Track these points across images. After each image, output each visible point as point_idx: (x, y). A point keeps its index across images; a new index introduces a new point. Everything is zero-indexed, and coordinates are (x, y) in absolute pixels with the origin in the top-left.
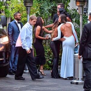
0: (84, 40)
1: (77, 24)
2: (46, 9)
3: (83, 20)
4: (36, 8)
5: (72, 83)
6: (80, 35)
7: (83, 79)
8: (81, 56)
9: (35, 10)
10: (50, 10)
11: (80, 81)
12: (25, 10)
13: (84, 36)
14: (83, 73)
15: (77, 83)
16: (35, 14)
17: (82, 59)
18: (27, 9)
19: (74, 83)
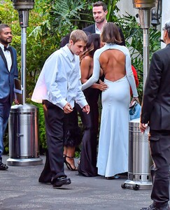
0: (153, 88)
1: (136, 51)
2: (64, 16)
3: (150, 42)
4: (41, 14)
5: (124, 187)
6: (142, 75)
7: (150, 177)
8: (146, 125)
9: (38, 19)
10: (74, 18)
11: (144, 183)
12: (16, 19)
13: (153, 79)
14: (151, 164)
15: (136, 188)
16: (38, 28)
17: (147, 133)
18: (21, 17)
19: (129, 188)
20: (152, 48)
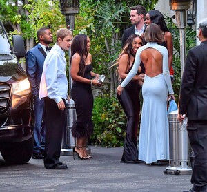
0: (189, 82)
2: (107, 19)
3: (187, 40)
4: (86, 18)
5: (166, 172)
8: (184, 116)
9: (83, 22)
10: (116, 20)
11: (184, 168)
12: (63, 23)
14: (190, 151)
15: (177, 173)
16: (84, 30)
17: (185, 122)
18: (68, 21)
19: (171, 173)
20: (188, 46)
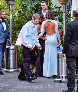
0: (68, 38)
1: (60, 22)
2: (29, 7)
3: (66, 18)
4: (18, 6)
5: (55, 81)
6: (63, 33)
7: (66, 77)
8: (65, 54)
9: (17, 8)
10: (33, 8)
11: (64, 80)
12: (7, 8)
13: (68, 34)
14: (67, 71)
15: (60, 82)
16: (17, 12)
17: (65, 58)
18: (10, 7)
19: (57, 82)
20: (67, 21)
